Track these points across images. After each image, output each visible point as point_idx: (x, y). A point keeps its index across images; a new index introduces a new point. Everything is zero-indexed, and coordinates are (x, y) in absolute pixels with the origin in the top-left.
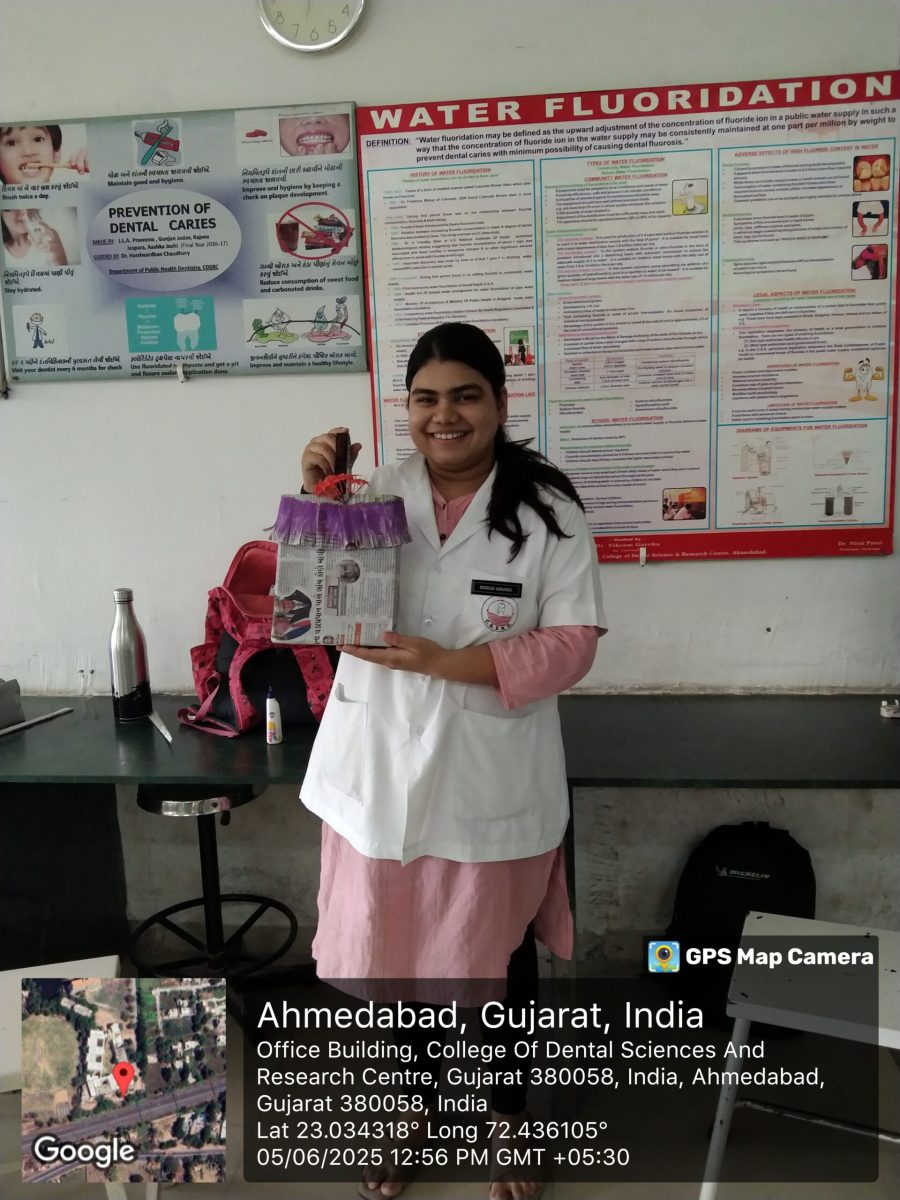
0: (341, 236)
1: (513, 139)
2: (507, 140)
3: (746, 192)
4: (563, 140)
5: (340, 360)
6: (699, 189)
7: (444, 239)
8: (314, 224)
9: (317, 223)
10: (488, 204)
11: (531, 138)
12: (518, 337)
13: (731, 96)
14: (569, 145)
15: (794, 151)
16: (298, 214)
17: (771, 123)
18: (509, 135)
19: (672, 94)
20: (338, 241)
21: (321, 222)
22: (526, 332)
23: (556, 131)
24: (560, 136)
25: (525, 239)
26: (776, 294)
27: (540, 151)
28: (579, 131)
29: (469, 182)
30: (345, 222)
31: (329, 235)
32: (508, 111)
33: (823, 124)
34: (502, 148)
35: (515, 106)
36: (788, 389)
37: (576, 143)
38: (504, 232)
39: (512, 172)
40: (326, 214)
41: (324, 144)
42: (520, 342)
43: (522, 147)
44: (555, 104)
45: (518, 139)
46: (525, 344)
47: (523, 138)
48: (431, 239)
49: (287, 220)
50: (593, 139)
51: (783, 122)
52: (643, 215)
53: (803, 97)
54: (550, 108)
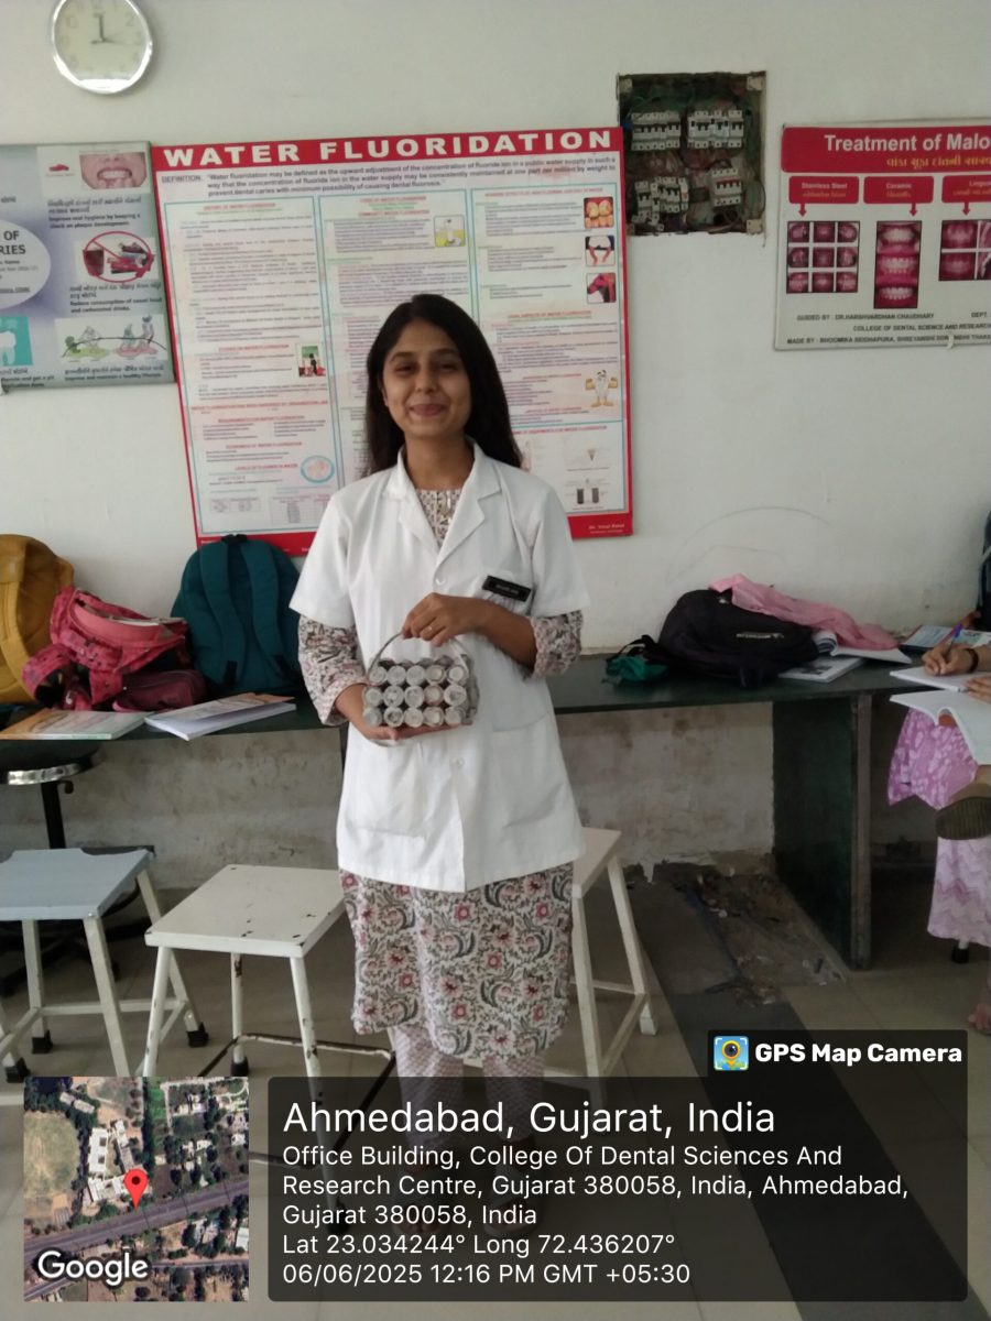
0: (144, 262)
1: (294, 178)
2: (289, 178)
3: (497, 227)
4: (337, 180)
5: (149, 372)
6: (457, 225)
7: (237, 265)
8: (118, 251)
9: (120, 250)
10: (274, 235)
11: (310, 177)
12: (310, 352)
13: (479, 145)
14: (343, 184)
15: (534, 193)
16: (103, 242)
17: (514, 168)
18: (290, 174)
19: (429, 142)
20: (140, 266)
21: (125, 249)
22: (316, 348)
23: (331, 172)
24: (335, 176)
25: (310, 266)
26: (526, 316)
27: (318, 189)
28: (351, 171)
29: (257, 215)
30: (146, 250)
31: (132, 261)
32: (288, 153)
33: (557, 170)
34: (284, 186)
35: (294, 148)
36: (542, 398)
37: (349, 183)
38: (291, 259)
39: (295, 207)
40: (129, 242)
41: (124, 179)
42: (311, 356)
43: (302, 185)
44: (329, 148)
45: (298, 178)
46: (316, 358)
47: (302, 177)
48: (226, 265)
49: (93, 247)
50: (364, 179)
51: (523, 168)
52: (411, 247)
53: (539, 147)
54: (325, 152)
